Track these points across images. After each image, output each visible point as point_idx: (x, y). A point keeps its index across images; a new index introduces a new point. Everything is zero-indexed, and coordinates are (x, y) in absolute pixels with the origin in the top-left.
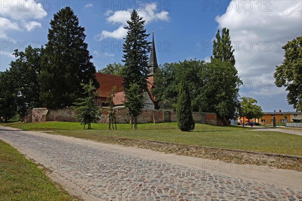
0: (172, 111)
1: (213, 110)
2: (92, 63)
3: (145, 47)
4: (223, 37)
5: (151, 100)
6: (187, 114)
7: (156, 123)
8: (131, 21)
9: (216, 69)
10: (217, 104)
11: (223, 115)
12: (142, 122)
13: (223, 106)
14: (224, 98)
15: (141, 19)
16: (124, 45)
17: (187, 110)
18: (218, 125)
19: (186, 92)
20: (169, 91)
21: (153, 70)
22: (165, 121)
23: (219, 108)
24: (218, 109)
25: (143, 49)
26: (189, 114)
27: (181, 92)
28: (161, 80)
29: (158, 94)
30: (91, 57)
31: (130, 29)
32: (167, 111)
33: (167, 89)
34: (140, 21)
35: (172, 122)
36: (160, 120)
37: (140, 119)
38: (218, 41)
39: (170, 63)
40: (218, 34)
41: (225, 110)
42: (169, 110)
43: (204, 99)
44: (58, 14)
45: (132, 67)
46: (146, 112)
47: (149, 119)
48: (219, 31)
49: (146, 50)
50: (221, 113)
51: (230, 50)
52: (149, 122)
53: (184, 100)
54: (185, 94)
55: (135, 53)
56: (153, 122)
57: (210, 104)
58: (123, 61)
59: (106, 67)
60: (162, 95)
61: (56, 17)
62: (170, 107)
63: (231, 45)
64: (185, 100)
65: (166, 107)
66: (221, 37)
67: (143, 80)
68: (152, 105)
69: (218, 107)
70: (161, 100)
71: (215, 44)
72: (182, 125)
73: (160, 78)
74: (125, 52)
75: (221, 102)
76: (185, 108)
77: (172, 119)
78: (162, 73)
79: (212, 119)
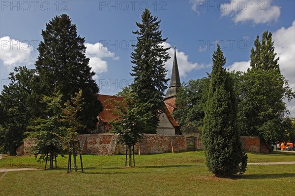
0: (197, 136)
1: (254, 133)
2: (94, 81)
3: (160, 56)
4: (264, 43)
5: (170, 124)
6: (230, 138)
7: (175, 152)
8: (142, 23)
9: (259, 78)
10: (261, 125)
11: (269, 138)
12: (157, 152)
13: (270, 127)
14: (270, 117)
15: (155, 20)
16: (133, 54)
17: (229, 129)
18: (261, 152)
19: (226, 88)
20: (194, 112)
21: (175, 90)
22: (189, 150)
23: (263, 130)
24: (261, 131)
25: (158, 59)
26: (234, 138)
27: (214, 90)
28: (184, 100)
29: (181, 118)
30: (93, 74)
31: (140, 34)
32: (190, 135)
33: (192, 110)
34: (154, 22)
35: (198, 150)
36: (181, 148)
37: (154, 148)
38: (257, 49)
39: (195, 80)
40: (258, 40)
41: (272, 132)
42: (193, 135)
43: (242, 119)
44: (51, 23)
45: (144, 81)
46: (162, 138)
47: (166, 148)
48: (258, 37)
49: (162, 59)
50: (266, 137)
51: (273, 59)
52: (165, 152)
53: (220, 106)
54: (222, 91)
55: (146, 63)
56: (171, 152)
57: (250, 126)
58: (132, 75)
59: (122, 91)
60: (186, 118)
61: (49, 27)
62: (195, 131)
63: (274, 52)
64: (224, 106)
65: (189, 131)
66: (261, 43)
67: (157, 96)
68: (171, 130)
69: (262, 128)
70: (184, 124)
71: (254, 53)
72: (217, 164)
73: (184, 98)
74: (134, 62)
75: (267, 121)
76: (224, 124)
77: (198, 147)
78: (185, 92)
79: (254, 145)
